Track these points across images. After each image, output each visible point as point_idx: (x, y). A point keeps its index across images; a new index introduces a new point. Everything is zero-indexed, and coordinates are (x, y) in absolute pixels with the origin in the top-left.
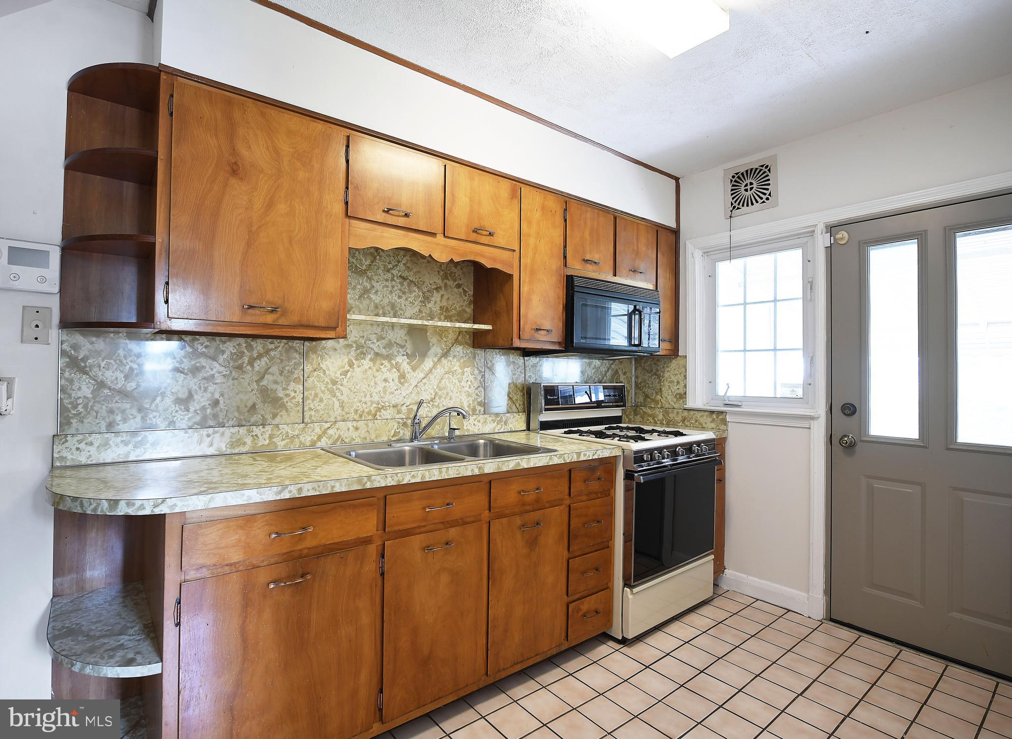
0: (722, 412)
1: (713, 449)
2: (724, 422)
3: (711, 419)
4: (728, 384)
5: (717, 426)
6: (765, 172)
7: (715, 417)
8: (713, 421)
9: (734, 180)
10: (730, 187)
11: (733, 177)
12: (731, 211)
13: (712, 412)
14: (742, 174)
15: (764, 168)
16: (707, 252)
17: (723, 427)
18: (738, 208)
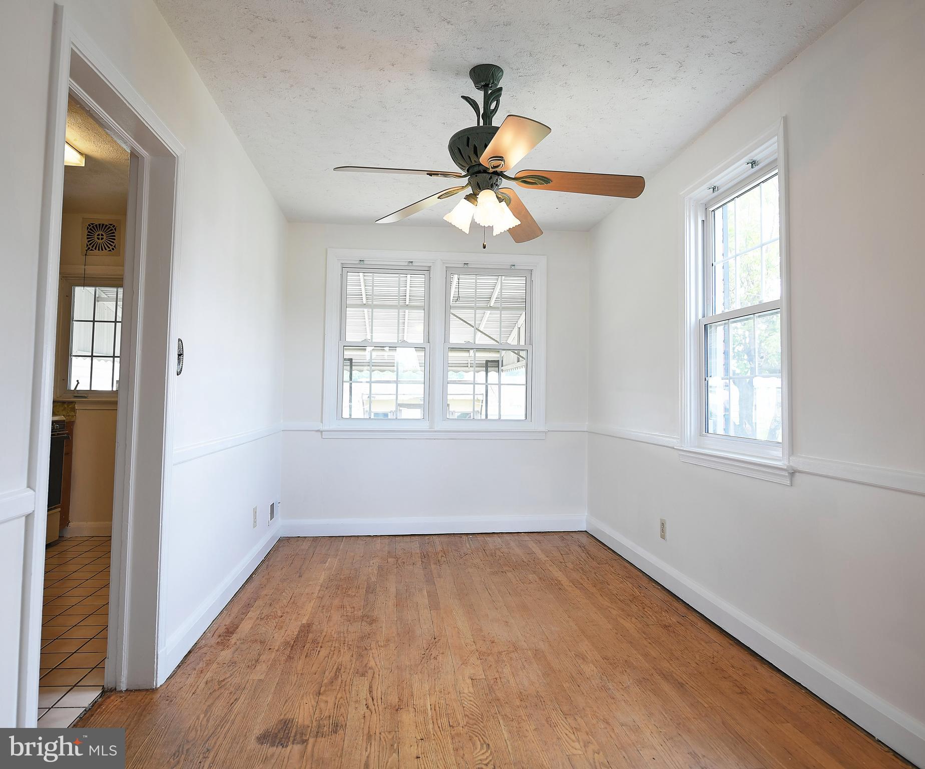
0: (72, 402)
1: (64, 428)
2: (74, 410)
3: (62, 408)
4: (78, 381)
5: (68, 413)
6: (112, 230)
7: (66, 406)
8: (65, 409)
9: (90, 228)
10: (86, 233)
11: (89, 225)
12: (86, 251)
13: (64, 402)
14: (96, 225)
15: (111, 227)
16: (66, 277)
17: (73, 413)
18: (92, 250)
